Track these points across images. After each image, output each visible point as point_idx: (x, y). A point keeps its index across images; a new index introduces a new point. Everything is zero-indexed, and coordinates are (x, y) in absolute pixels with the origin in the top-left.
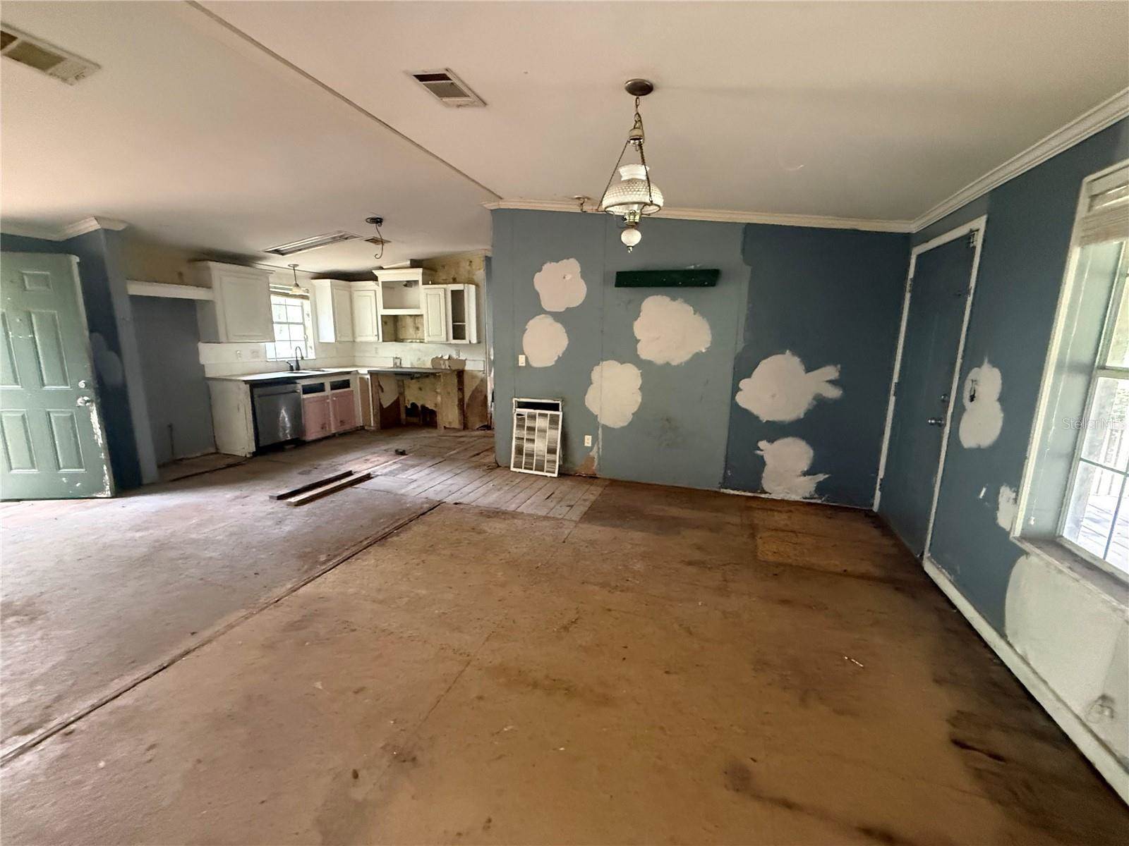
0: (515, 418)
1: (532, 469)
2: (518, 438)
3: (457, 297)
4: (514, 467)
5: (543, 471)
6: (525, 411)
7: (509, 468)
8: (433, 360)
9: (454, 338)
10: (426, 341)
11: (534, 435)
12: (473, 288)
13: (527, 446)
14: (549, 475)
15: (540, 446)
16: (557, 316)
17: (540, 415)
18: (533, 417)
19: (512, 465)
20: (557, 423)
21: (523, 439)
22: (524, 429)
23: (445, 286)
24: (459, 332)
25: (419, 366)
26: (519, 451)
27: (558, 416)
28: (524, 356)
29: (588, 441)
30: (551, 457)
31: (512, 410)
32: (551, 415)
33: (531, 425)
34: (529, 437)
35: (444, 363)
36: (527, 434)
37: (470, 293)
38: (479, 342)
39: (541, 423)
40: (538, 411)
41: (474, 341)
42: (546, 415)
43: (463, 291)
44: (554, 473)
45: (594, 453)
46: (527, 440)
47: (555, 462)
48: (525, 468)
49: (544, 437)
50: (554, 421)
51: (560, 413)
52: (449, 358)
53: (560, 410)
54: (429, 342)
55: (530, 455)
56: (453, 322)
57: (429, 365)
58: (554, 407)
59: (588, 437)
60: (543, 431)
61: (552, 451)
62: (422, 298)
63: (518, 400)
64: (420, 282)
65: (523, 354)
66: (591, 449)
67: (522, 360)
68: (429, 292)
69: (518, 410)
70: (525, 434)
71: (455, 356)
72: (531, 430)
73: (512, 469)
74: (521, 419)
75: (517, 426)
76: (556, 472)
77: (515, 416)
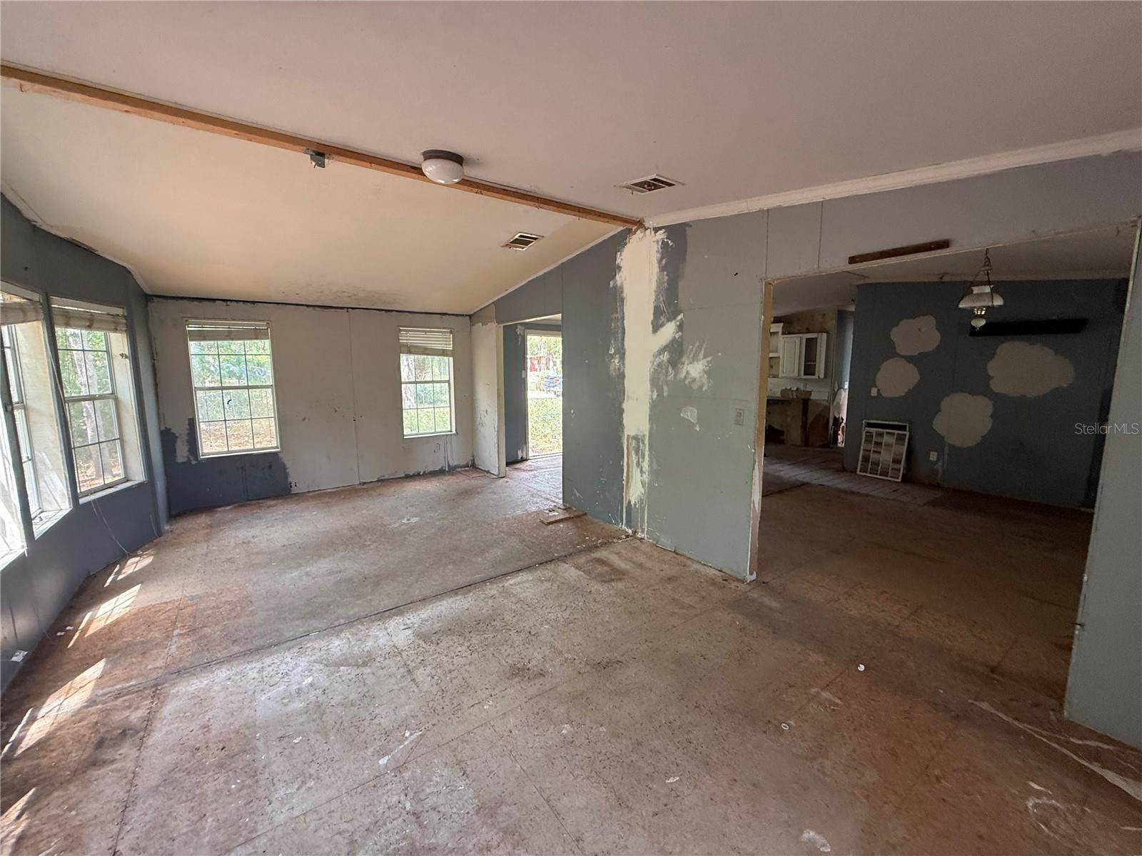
0: (864, 436)
1: (877, 474)
2: (865, 450)
3: (811, 344)
4: (860, 471)
5: (887, 476)
6: (874, 430)
7: (856, 471)
8: (782, 391)
9: (805, 374)
10: (780, 376)
11: (881, 448)
12: (825, 335)
13: (873, 456)
14: (893, 479)
15: (885, 457)
16: (910, 359)
17: (888, 433)
18: (881, 435)
19: (858, 470)
20: (903, 440)
21: (870, 451)
22: (871, 444)
23: (801, 335)
24: (809, 369)
26: (866, 459)
27: (905, 435)
28: (876, 389)
29: (933, 456)
30: (896, 466)
31: (861, 429)
32: (898, 434)
33: (879, 440)
34: (875, 450)
35: (792, 395)
36: (874, 447)
37: (822, 340)
38: (825, 377)
39: (886, 439)
40: (885, 431)
41: (822, 376)
42: (894, 434)
43: (817, 338)
44: (898, 478)
45: (939, 466)
46: (874, 451)
47: (899, 470)
48: (870, 473)
49: (890, 451)
50: (900, 439)
51: (907, 433)
52: (797, 390)
53: (908, 429)
54: (782, 378)
55: (876, 464)
56: (805, 362)
57: (778, 395)
58: (903, 428)
59: (934, 453)
60: (888, 446)
61: (896, 461)
62: (781, 345)
63: (867, 421)
64: (780, 333)
65: (876, 387)
66: (936, 462)
67: (874, 392)
68: (786, 340)
69: (868, 429)
70: (872, 447)
71: (802, 388)
72: (878, 444)
73: (858, 473)
74: (869, 436)
75: (865, 441)
76: (900, 478)
77: (864, 433)
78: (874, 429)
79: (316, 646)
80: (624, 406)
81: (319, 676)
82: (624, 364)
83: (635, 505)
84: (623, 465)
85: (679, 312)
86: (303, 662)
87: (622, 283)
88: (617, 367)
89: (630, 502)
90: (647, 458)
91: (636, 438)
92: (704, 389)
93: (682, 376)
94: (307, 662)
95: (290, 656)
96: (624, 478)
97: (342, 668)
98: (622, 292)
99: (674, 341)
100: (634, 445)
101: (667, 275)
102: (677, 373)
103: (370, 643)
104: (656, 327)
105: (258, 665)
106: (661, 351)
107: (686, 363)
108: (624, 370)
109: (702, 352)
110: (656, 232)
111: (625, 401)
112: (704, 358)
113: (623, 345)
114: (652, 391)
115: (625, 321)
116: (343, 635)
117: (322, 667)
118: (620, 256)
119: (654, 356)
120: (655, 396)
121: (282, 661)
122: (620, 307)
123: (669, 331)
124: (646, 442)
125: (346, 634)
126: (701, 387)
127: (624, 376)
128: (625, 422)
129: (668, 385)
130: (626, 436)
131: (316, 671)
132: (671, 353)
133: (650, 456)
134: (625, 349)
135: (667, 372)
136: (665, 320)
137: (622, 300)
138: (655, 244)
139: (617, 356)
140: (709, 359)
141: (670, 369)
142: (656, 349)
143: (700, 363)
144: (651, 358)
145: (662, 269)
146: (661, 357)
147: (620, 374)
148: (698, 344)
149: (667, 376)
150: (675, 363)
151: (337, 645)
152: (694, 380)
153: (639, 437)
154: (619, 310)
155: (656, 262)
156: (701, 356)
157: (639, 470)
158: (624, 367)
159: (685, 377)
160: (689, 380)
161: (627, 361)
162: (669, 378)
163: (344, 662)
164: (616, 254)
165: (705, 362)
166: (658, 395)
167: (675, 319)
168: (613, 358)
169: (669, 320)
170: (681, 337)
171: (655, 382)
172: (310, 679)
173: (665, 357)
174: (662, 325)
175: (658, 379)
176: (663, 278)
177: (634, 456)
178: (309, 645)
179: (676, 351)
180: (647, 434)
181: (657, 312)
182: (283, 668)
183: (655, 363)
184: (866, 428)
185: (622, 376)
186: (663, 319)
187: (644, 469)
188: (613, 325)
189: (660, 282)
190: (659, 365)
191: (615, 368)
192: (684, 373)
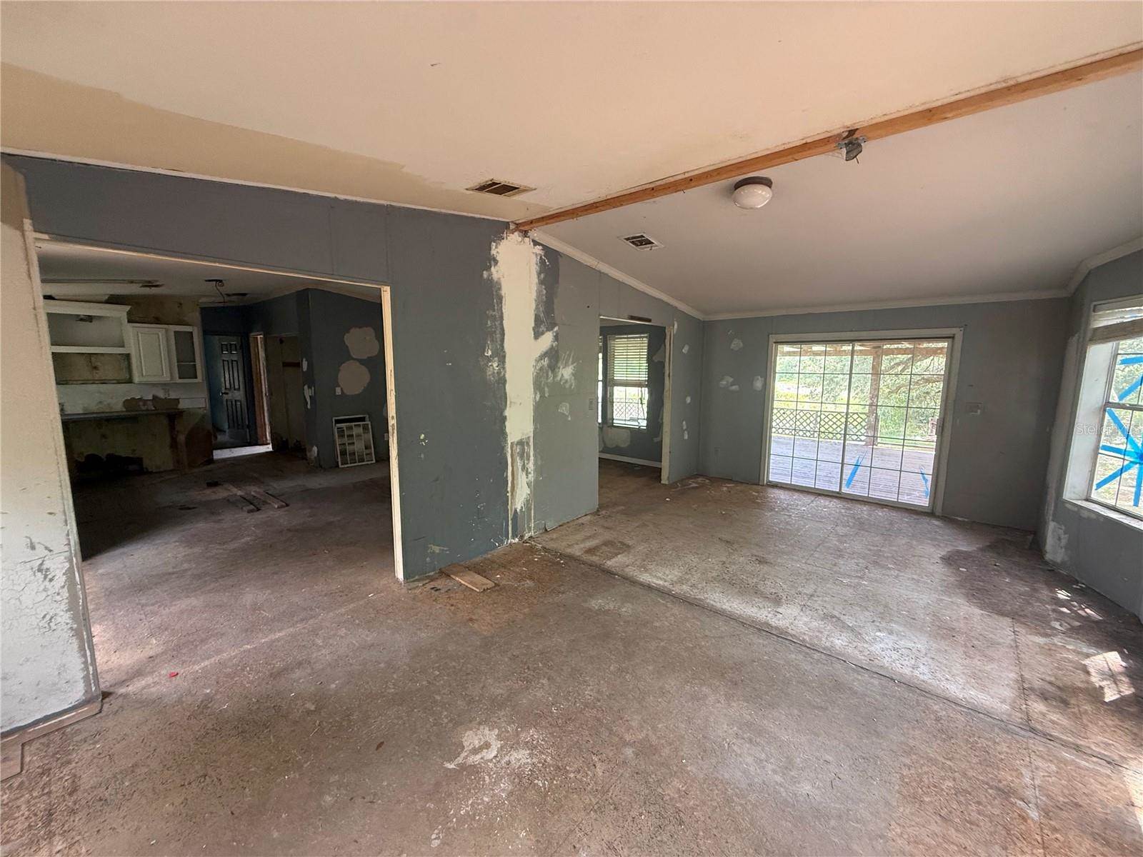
0: (336, 433)
1: (355, 463)
2: (340, 445)
4: (342, 464)
5: (363, 461)
6: (343, 425)
7: (338, 466)
8: (126, 402)
11: (353, 439)
13: (349, 448)
14: (369, 463)
15: (359, 446)
16: (361, 362)
17: (355, 425)
18: (351, 428)
19: (340, 464)
20: (368, 429)
21: (345, 444)
22: (345, 437)
25: (102, 410)
26: (343, 453)
27: (367, 424)
28: (340, 388)
29: (386, 437)
30: (368, 451)
31: (332, 426)
32: (362, 425)
33: (350, 433)
34: (349, 442)
35: (145, 405)
36: (348, 440)
39: (355, 431)
40: (353, 424)
42: (359, 425)
44: (372, 460)
46: (349, 444)
47: (371, 454)
48: (351, 463)
49: (361, 439)
50: (365, 428)
51: (369, 422)
52: (153, 399)
53: (368, 419)
55: (353, 453)
56: (178, 361)
57: (120, 407)
58: (363, 419)
59: (386, 434)
60: (359, 436)
61: (367, 447)
63: (337, 418)
65: (339, 386)
67: (338, 391)
69: (339, 425)
70: (346, 440)
71: (162, 396)
72: (351, 436)
73: (340, 466)
74: (341, 431)
75: (339, 436)
76: (374, 459)
77: (336, 430)
78: (345, 424)
79: (857, 652)
80: (507, 413)
81: (870, 632)
82: (504, 368)
83: (521, 510)
84: (507, 476)
85: (555, 325)
86: (876, 648)
87: (499, 279)
88: (496, 371)
89: (516, 510)
90: (532, 458)
91: (521, 443)
92: (573, 387)
93: (559, 378)
94: (873, 646)
95: (885, 661)
96: (509, 489)
97: (851, 625)
98: (500, 289)
99: (552, 348)
100: (518, 450)
101: (545, 289)
102: (555, 377)
103: (815, 624)
104: (537, 335)
105: (916, 673)
106: (542, 357)
107: (561, 367)
108: (504, 375)
109: (571, 360)
110: (535, 245)
111: (508, 409)
112: (572, 364)
113: (503, 347)
114: (536, 394)
115: (504, 322)
116: (828, 644)
117: (864, 636)
118: (496, 247)
119: (536, 360)
120: (538, 399)
121: (894, 661)
122: (498, 306)
123: (547, 339)
124: (531, 444)
125: (825, 643)
126: (571, 385)
127: (505, 381)
128: (508, 430)
129: (548, 387)
130: (510, 444)
131: (871, 636)
132: (550, 359)
133: (535, 455)
134: (504, 352)
135: (547, 375)
136: (545, 329)
137: (500, 298)
138: (534, 256)
139: (496, 359)
140: (575, 365)
141: (550, 373)
142: (538, 354)
143: (570, 367)
144: (534, 363)
145: (541, 282)
146: (542, 361)
147: (500, 379)
148: (568, 353)
149: (547, 379)
150: (553, 367)
151: (839, 641)
152: (566, 381)
153: (524, 440)
154: (496, 308)
155: (535, 273)
156: (570, 363)
157: (524, 474)
158: (505, 372)
159: (561, 380)
160: (563, 381)
161: (507, 365)
162: (549, 381)
163: (844, 627)
164: (490, 244)
165: (571, 367)
166: (541, 397)
167: (552, 330)
168: (490, 361)
169: (548, 330)
170: (557, 346)
171: (538, 386)
172: (878, 634)
173: (546, 362)
174: (543, 333)
175: (541, 382)
176: (542, 291)
177: (519, 461)
178: (863, 657)
179: (553, 356)
180: (532, 435)
181: (538, 321)
182: (895, 655)
183: (537, 368)
184: (337, 425)
185: (503, 381)
186: (543, 328)
187: (529, 470)
188: (489, 322)
189: (539, 293)
190: (541, 369)
191: (494, 373)
192: (560, 375)
